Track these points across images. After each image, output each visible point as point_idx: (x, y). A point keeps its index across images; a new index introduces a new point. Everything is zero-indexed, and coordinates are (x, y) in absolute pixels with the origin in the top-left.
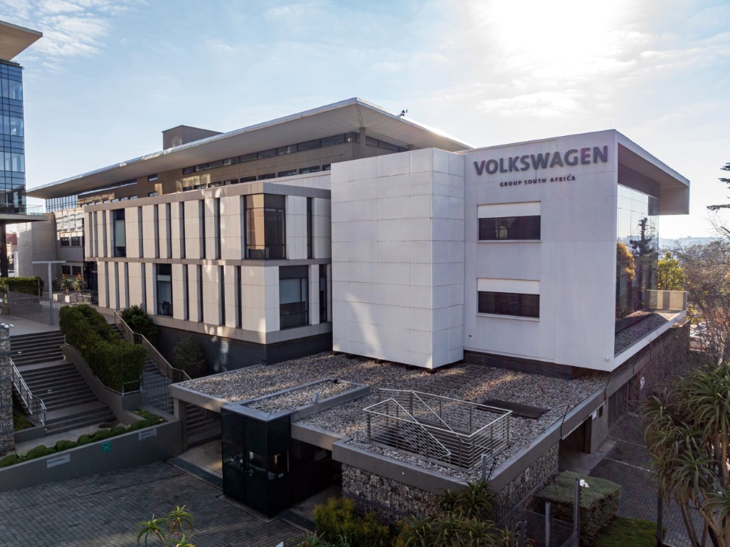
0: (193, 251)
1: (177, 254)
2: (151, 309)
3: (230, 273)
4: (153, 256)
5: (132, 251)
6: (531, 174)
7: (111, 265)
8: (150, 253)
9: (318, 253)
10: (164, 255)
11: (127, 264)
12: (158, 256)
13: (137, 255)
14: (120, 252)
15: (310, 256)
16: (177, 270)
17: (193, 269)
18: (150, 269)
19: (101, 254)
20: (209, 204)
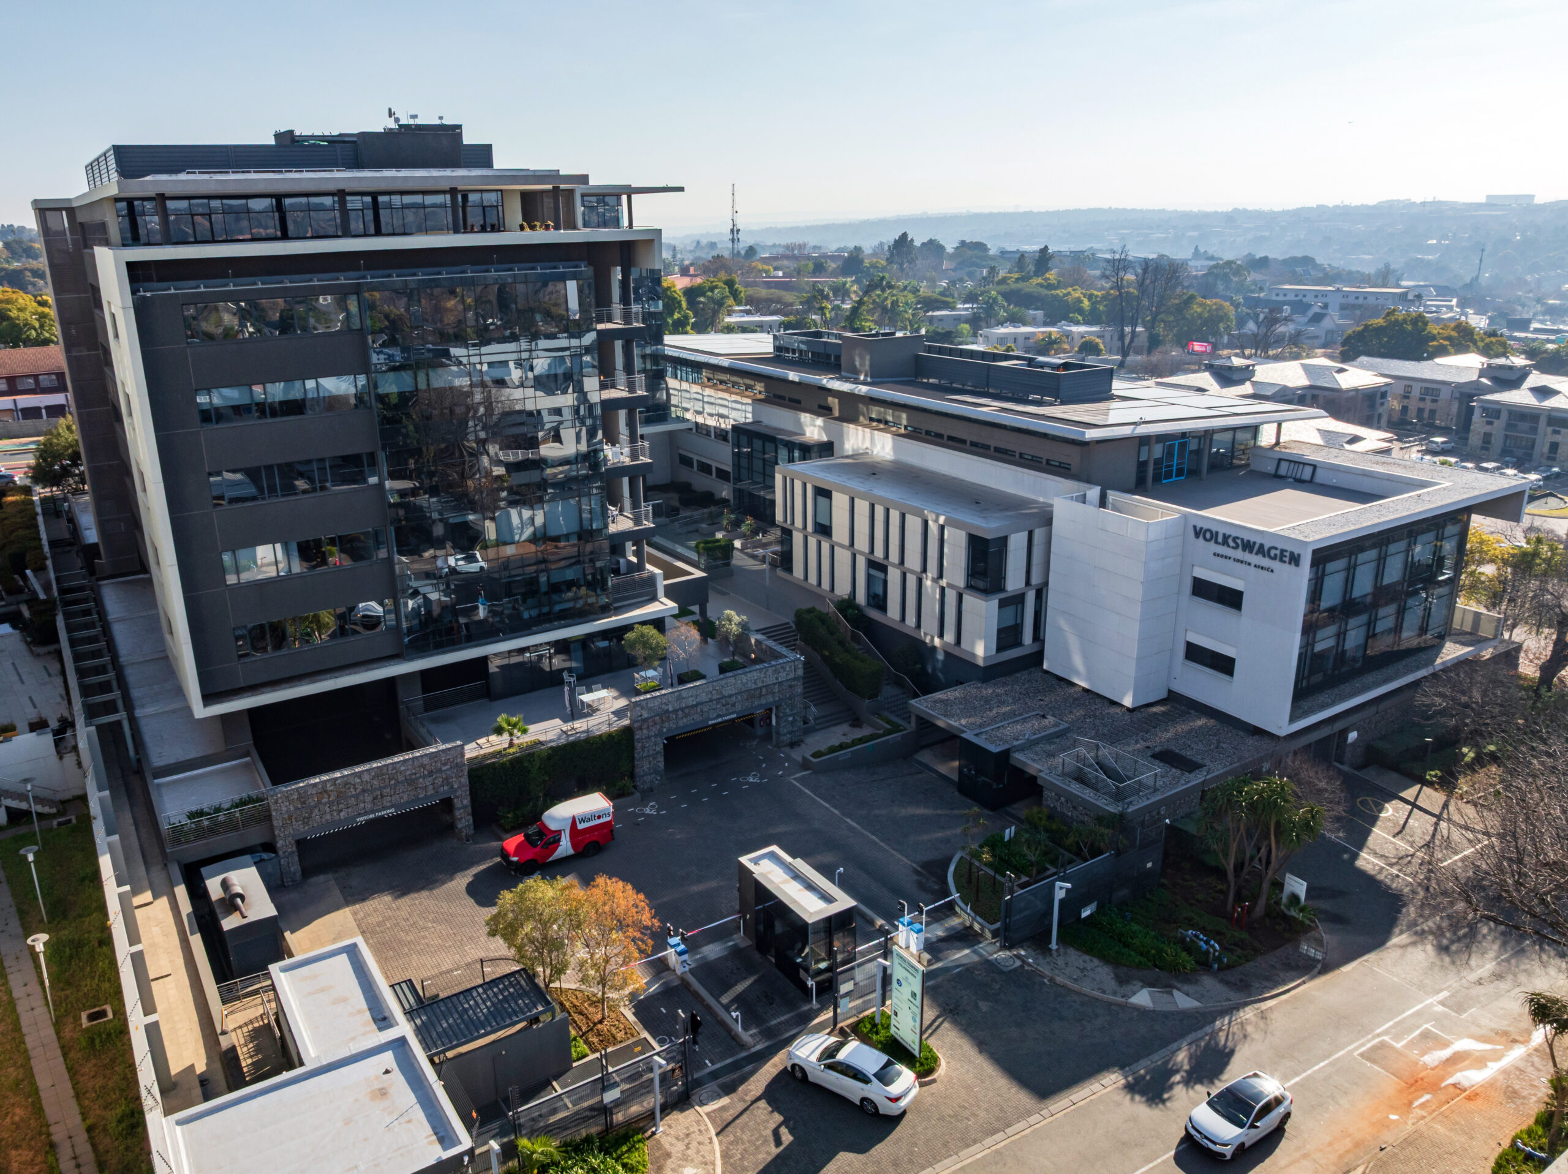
0: (913, 561)
1: (894, 557)
2: (861, 598)
3: (951, 597)
4: (866, 550)
5: (840, 533)
6: (1239, 554)
7: (812, 542)
8: (862, 544)
9: (1036, 580)
10: (879, 553)
11: (832, 548)
12: (872, 551)
13: (847, 542)
14: (824, 530)
15: (1028, 583)
16: (894, 575)
17: (911, 580)
18: (861, 562)
19: (798, 523)
20: (933, 528)
